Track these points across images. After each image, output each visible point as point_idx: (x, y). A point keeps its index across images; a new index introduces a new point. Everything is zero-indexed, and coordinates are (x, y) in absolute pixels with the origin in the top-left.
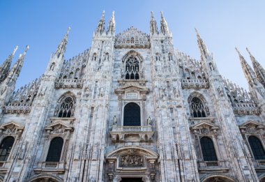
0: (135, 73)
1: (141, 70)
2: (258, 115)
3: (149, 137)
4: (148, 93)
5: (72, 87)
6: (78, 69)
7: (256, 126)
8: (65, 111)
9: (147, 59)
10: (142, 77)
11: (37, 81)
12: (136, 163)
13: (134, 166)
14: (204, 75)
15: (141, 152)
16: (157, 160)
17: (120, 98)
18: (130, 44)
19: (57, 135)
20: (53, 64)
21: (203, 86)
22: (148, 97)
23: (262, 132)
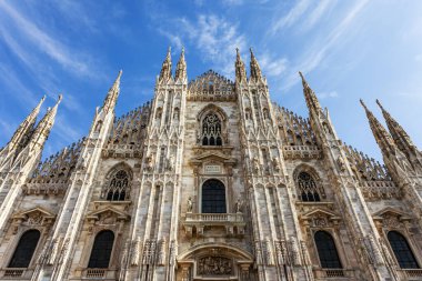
0: (215, 137)
1: (224, 132)
2: (399, 199)
3: (239, 230)
4: (235, 165)
5: (127, 156)
6: (135, 131)
7: (399, 216)
8: (117, 192)
9: (232, 116)
10: (227, 142)
11: (75, 147)
12: (222, 269)
13: (219, 274)
14: (315, 139)
15: (228, 253)
16: (252, 265)
17: (197, 173)
18: (209, 95)
19: (107, 227)
20: (100, 122)
21: (315, 156)
22: (236, 171)
23: (408, 226)
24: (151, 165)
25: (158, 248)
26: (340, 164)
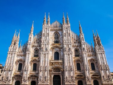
0: (57, 40)
2: (95, 56)
3: (62, 63)
4: (61, 48)
5: (37, 46)
6: (38, 39)
7: (94, 60)
8: (36, 55)
9: (61, 35)
10: (60, 42)
11: (26, 44)
13: (57, 72)
14: (80, 41)
18: (56, 29)
19: (35, 63)
20: (30, 38)
21: (79, 46)
22: (61, 50)
23: (95, 62)
24: (43, 49)
25: (46, 67)
26: (84, 49)
